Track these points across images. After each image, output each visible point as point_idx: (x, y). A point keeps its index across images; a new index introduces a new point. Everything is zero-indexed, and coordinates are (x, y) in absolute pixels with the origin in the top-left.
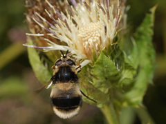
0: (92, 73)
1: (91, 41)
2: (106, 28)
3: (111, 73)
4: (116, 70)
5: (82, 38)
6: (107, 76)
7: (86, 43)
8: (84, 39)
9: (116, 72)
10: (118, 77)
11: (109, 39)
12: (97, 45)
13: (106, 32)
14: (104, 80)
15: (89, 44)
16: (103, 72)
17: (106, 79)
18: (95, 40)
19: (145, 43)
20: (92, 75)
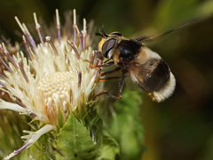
0: (55, 146)
1: (56, 96)
2: (80, 76)
3: (84, 147)
4: (92, 142)
5: (43, 92)
6: (76, 151)
7: (50, 99)
8: (46, 94)
9: (91, 146)
10: (93, 153)
11: (83, 95)
12: (64, 103)
13: (80, 82)
14: (73, 157)
15: (53, 101)
16: (71, 144)
17: (76, 155)
18: (62, 96)
19: (130, 118)
20: (54, 149)
